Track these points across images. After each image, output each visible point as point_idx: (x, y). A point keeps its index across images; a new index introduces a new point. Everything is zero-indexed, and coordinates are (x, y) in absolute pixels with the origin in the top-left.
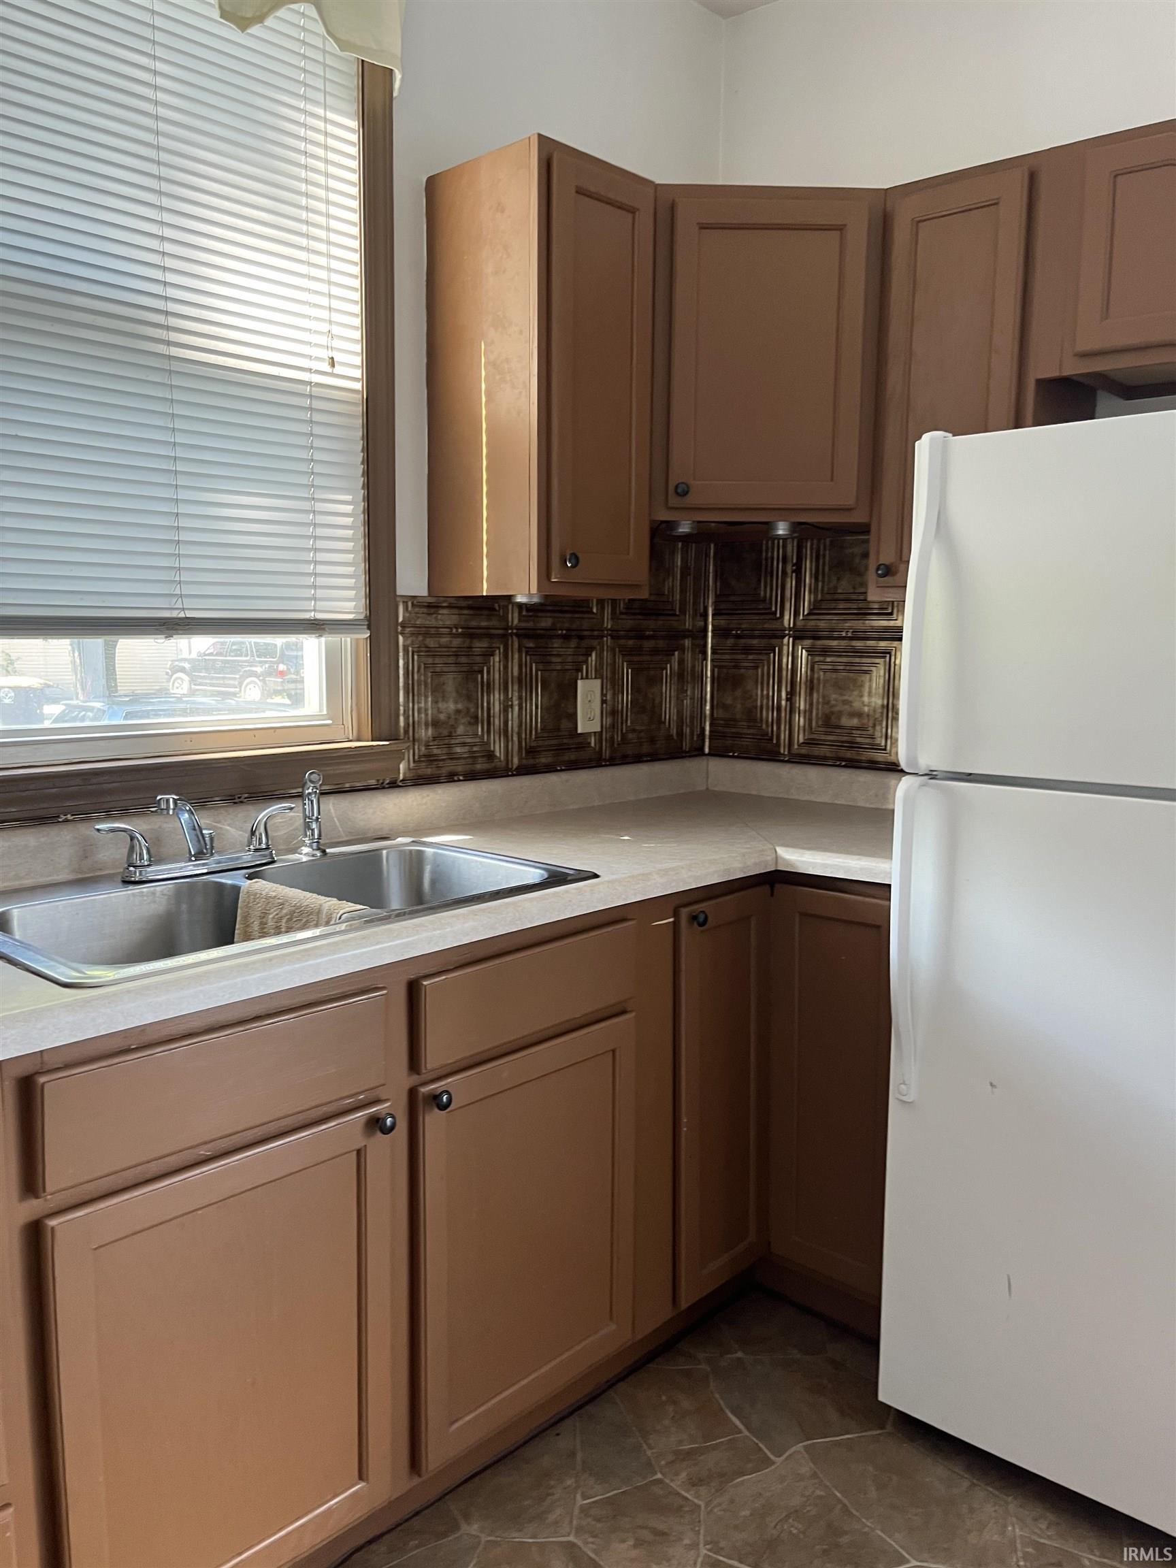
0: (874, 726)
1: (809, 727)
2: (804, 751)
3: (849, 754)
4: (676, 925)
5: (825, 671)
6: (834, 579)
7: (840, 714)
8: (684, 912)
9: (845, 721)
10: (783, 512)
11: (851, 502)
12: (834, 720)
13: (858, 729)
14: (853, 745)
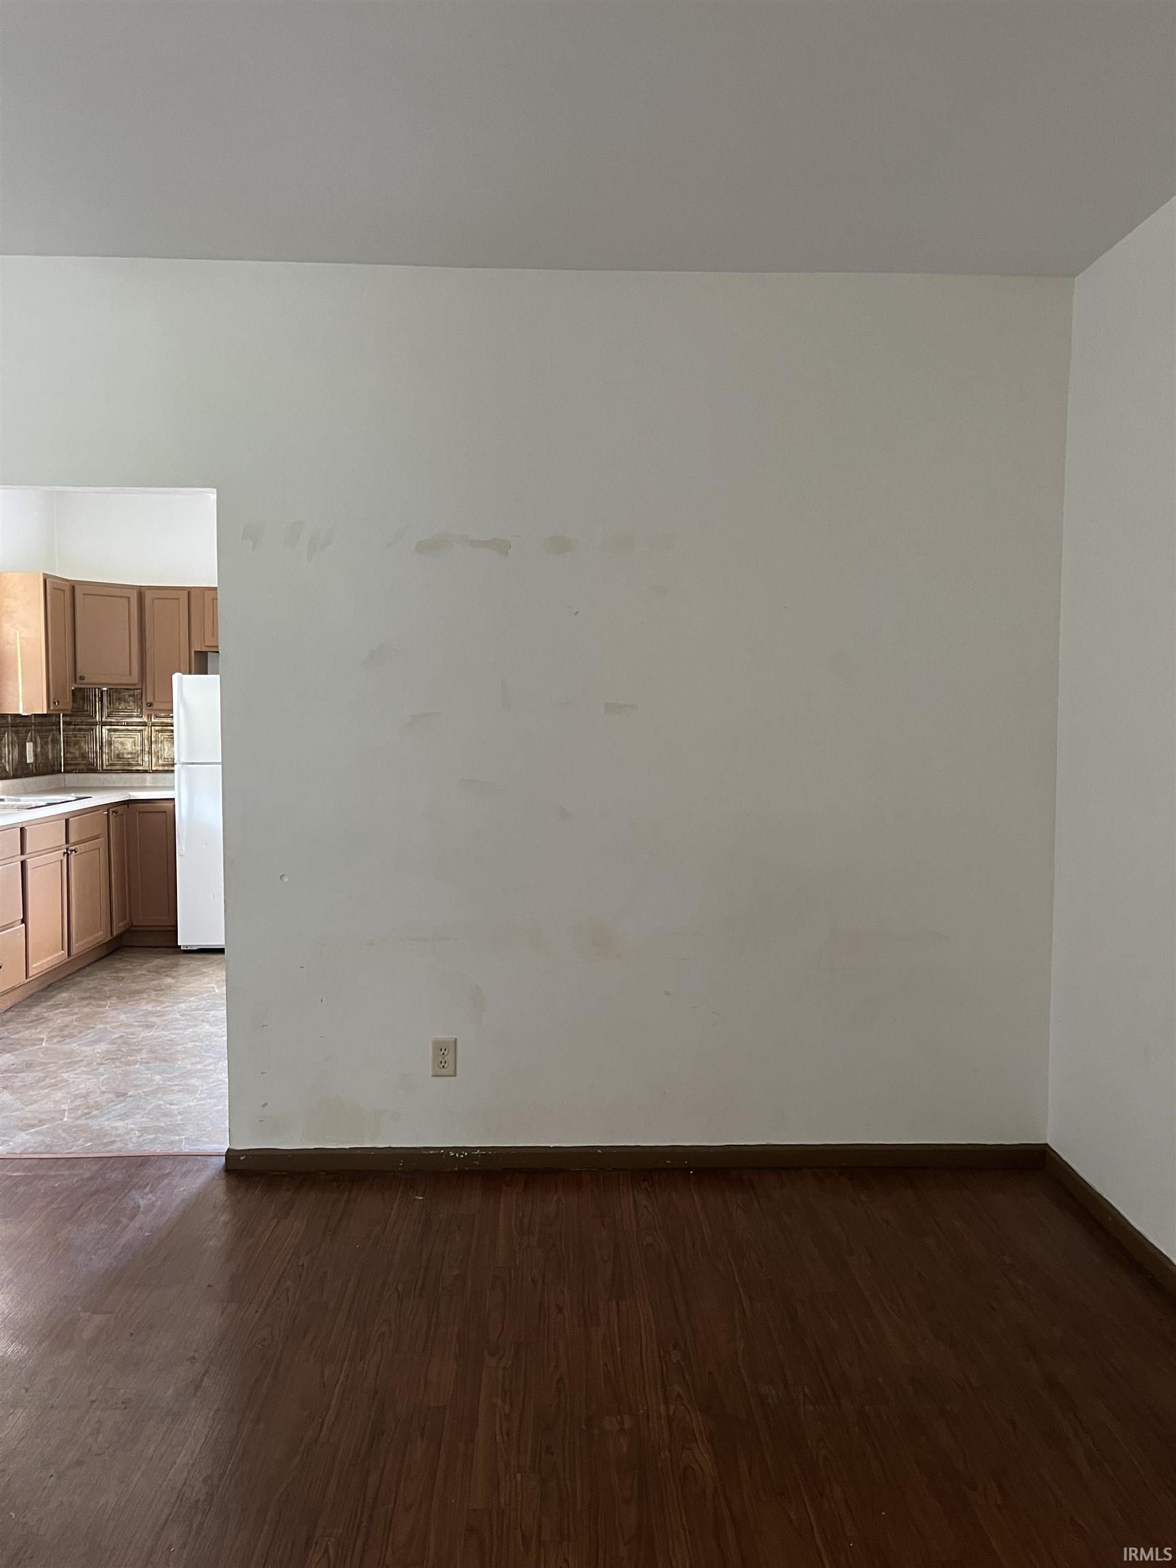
0: (138, 757)
1: (110, 758)
2: (109, 768)
3: (128, 768)
4: (108, 814)
5: (115, 737)
6: (117, 704)
7: (123, 754)
8: (111, 810)
9: (126, 756)
10: (105, 685)
11: (137, 682)
12: (121, 756)
13: (131, 758)
14: (130, 765)
